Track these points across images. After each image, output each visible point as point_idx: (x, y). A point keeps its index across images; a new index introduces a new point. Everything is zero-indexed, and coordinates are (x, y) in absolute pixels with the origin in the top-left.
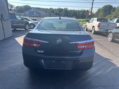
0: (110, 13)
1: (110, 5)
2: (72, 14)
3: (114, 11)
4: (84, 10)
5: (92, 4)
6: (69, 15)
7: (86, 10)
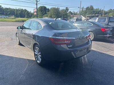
0: (46, 13)
1: (44, 7)
2: (10, 12)
3: (48, 12)
4: (22, 9)
5: (37, 5)
6: (5, 13)
7: (24, 9)
